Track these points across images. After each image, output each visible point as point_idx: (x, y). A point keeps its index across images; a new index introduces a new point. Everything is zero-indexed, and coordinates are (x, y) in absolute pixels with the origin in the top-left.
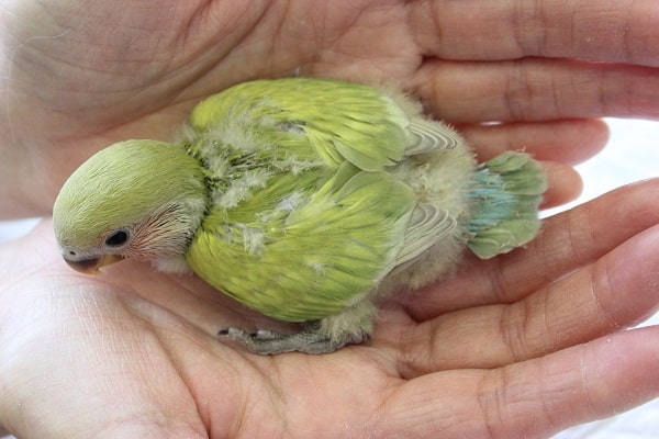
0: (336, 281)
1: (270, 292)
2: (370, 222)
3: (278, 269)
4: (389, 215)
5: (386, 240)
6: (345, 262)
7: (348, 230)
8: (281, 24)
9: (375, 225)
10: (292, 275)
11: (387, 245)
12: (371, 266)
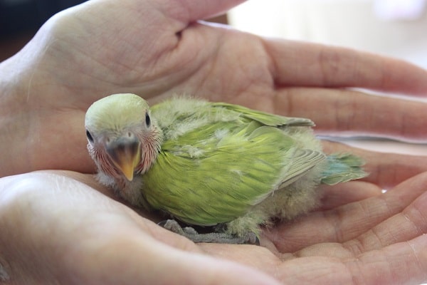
0: (247, 184)
1: (200, 192)
2: (271, 151)
3: (209, 174)
4: (282, 149)
5: (280, 161)
6: (254, 173)
7: (257, 154)
8: (204, 80)
9: (273, 153)
10: (219, 178)
11: (282, 164)
12: (271, 175)
